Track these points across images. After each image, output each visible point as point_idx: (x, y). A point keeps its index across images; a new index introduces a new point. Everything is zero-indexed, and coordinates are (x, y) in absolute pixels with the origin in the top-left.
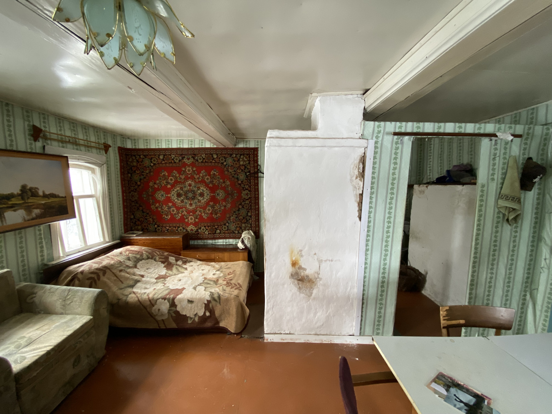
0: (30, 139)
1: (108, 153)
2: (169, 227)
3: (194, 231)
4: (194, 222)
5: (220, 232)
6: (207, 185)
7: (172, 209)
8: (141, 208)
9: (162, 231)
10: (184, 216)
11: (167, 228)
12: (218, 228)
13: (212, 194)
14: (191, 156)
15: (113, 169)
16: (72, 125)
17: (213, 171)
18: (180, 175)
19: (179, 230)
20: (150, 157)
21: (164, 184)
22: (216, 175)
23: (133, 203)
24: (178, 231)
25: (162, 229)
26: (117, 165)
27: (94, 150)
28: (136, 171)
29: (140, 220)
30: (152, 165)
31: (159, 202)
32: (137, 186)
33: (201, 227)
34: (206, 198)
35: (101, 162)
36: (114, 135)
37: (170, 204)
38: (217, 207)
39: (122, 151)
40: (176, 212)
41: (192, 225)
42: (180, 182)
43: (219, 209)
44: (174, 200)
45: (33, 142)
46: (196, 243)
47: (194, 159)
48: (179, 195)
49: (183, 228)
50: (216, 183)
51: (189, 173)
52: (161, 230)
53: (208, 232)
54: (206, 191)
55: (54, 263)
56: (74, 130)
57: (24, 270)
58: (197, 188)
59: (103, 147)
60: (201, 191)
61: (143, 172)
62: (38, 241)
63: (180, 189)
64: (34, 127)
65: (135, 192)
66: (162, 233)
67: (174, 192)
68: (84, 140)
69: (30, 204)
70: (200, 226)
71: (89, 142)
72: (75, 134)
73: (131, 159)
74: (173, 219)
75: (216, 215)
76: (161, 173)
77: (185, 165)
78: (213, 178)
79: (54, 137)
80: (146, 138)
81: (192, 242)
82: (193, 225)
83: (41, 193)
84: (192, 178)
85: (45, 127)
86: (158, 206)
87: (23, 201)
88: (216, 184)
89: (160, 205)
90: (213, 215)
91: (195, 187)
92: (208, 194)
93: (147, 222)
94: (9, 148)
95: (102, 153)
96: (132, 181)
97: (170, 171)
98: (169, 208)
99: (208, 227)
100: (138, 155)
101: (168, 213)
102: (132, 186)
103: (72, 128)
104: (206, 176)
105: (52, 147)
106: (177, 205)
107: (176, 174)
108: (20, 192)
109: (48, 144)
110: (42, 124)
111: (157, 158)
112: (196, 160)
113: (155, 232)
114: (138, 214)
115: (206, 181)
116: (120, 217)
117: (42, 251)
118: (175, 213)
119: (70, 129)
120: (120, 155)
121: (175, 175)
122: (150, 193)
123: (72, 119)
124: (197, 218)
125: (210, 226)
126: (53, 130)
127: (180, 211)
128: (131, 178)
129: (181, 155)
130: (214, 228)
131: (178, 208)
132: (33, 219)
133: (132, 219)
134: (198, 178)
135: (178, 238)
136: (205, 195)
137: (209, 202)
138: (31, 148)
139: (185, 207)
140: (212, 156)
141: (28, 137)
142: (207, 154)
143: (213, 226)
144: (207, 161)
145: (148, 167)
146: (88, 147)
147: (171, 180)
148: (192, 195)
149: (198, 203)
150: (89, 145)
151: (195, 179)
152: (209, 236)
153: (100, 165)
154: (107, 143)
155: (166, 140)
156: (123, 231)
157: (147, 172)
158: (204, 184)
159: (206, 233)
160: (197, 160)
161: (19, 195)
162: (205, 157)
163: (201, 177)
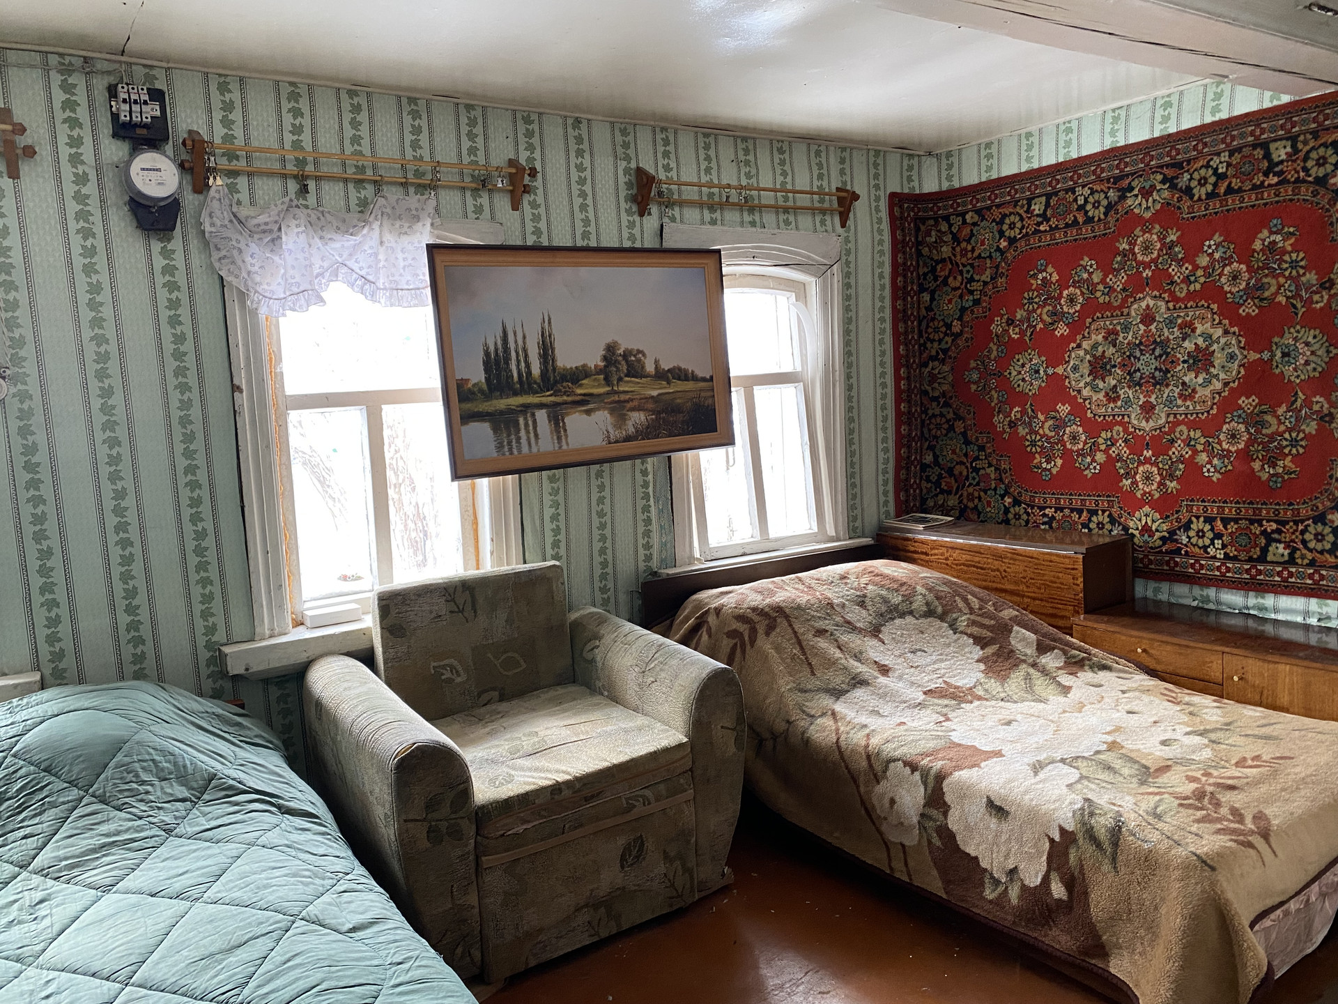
0: (629, 212)
1: (850, 223)
2: (1057, 509)
3: (1158, 535)
4: (1157, 495)
5: (1291, 555)
6: (1228, 311)
7: (1068, 429)
8: (959, 427)
9: (1027, 522)
10: (1119, 465)
11: (1047, 511)
12: (1279, 531)
13: (1254, 356)
14: (1160, 177)
15: (865, 278)
16: (741, 145)
17: (1265, 233)
18: (1106, 276)
19: (1092, 525)
20: (996, 213)
21: (1042, 320)
22: (1284, 252)
23: (934, 404)
24: (1090, 530)
25: (1028, 514)
26: (881, 264)
27: (805, 220)
28: (950, 280)
29: (956, 472)
30: (1003, 244)
31: (1021, 398)
32: (949, 339)
33: (1190, 522)
34: (1222, 376)
35: (823, 257)
36: (877, 153)
37: (1064, 409)
38: (1280, 423)
39: (901, 207)
40: (1085, 443)
41: (1147, 509)
42: (1108, 306)
43: (1290, 430)
44: (1079, 392)
45: (637, 218)
46: (1163, 597)
47: (1173, 187)
48: (1099, 367)
49: (1113, 521)
50: (1277, 293)
51: (1147, 259)
52: (1025, 517)
53: (1224, 546)
54: (1223, 341)
55: (672, 571)
56: (747, 163)
57: (604, 577)
58: (1181, 328)
59: (836, 205)
60: (1200, 341)
61: (971, 280)
62: (641, 503)
63: (1105, 338)
64: (639, 171)
65: (943, 362)
66: (1029, 531)
67: (1082, 353)
68: (775, 190)
69: (623, 397)
70: (1184, 517)
71: (790, 195)
72: (748, 176)
73: (933, 233)
74: (1071, 475)
75: (1274, 465)
76: (1035, 276)
77: (1131, 222)
78: (1266, 266)
79: (691, 193)
80: (987, 140)
81: (1144, 589)
82: (1155, 505)
83: (650, 368)
84: (1161, 281)
85: (667, 168)
86: (1019, 416)
87: (609, 389)
88: (1281, 299)
89: (1024, 412)
90: (1257, 465)
91: (1170, 323)
92: (1232, 357)
93: (978, 484)
94: (580, 243)
95: (829, 228)
96: (933, 319)
97: (1067, 261)
98: (1060, 425)
99: (1225, 522)
100: (958, 215)
101: (1052, 448)
102: (932, 341)
103: (741, 157)
104: (1226, 261)
105: (681, 226)
106: (1089, 415)
107: (1090, 274)
108: (602, 364)
109: (673, 219)
110: (661, 162)
111: (1021, 212)
112: (1181, 190)
113: (1005, 524)
114: (951, 450)
115: (1226, 288)
116: (881, 455)
117: (647, 534)
118: (1080, 446)
119: (736, 160)
120: (896, 222)
121: (1085, 276)
122: (992, 366)
123: (746, 129)
124: (1172, 477)
125: (1236, 521)
126: (689, 173)
127: (1101, 440)
128: (929, 309)
129: (1117, 179)
130: (1256, 529)
131: (1093, 428)
132: (628, 439)
133: (929, 466)
134: (1187, 280)
135: (1070, 554)
136: (1219, 359)
137: (1236, 394)
138: (632, 237)
139: (1121, 423)
140: (1267, 156)
141: (623, 205)
142: (1239, 150)
143: (1252, 522)
144: (1236, 184)
145: (990, 257)
146: (786, 210)
147: (1072, 300)
148: (1155, 364)
149: (1179, 402)
150: (790, 203)
151: (1172, 283)
152: (1228, 570)
153: (820, 270)
154: (849, 188)
155: (1058, 126)
156: (892, 508)
157: (986, 277)
158: (1215, 307)
159: (1211, 551)
160: (1188, 191)
161: (599, 371)
162: (1229, 165)
163: (1200, 273)
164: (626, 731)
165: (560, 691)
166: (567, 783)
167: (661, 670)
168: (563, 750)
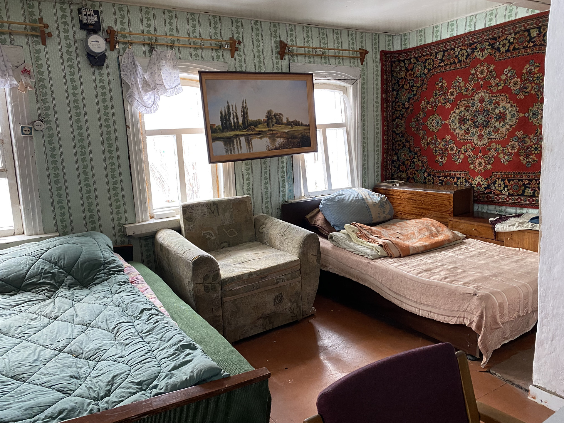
0: (277, 58)
1: (365, 63)
2: (445, 177)
3: (483, 186)
4: (483, 171)
5: (534, 193)
6: (513, 97)
7: (450, 146)
8: (407, 145)
9: (433, 183)
10: (469, 159)
11: (441, 178)
12: (529, 184)
13: (522, 115)
14: (488, 44)
15: (370, 85)
16: (321, 31)
17: (528, 66)
18: (466, 84)
19: (458, 183)
20: (423, 59)
21: (441, 102)
22: (535, 74)
23: (398, 136)
24: (457, 185)
25: (433, 179)
26: (377, 80)
27: (347, 62)
28: (405, 86)
29: (406, 163)
30: (426, 71)
31: (431, 133)
32: (404, 110)
33: (496, 181)
34: (510, 123)
35: (354, 77)
36: (376, 34)
37: (448, 137)
38: (531, 141)
39: (385, 56)
40: (456, 151)
41: (479, 176)
42: (466, 96)
43: (534, 144)
44: (454, 130)
45: (280, 60)
46: (485, 211)
47: (493, 48)
48: (462, 121)
49: (466, 181)
50: (531, 90)
51: (482, 77)
52: (432, 181)
53: (508, 190)
54: (510, 109)
55: (293, 201)
56: (324, 38)
58: (494, 104)
59: (359, 56)
60: (501, 109)
61: (413, 86)
62: (281, 174)
63: (465, 109)
64: (281, 42)
65: (401, 119)
66: (434, 185)
67: (455, 115)
68: (335, 50)
69: (274, 132)
70: (494, 179)
71: (341, 51)
72: (324, 43)
73: (398, 67)
74: (450, 165)
75: (528, 158)
76: (438, 84)
77: (476, 62)
78: (527, 79)
79: (301, 51)
80: (420, 29)
81: (477, 208)
82: (483, 175)
83: (285, 121)
84: (487, 86)
85: (292, 41)
86: (431, 140)
87: (268, 129)
88: (533, 92)
90: (522, 158)
91: (490, 102)
92: (513, 116)
93: (414, 168)
94: (257, 71)
95: (356, 65)
96: (398, 102)
97: (450, 77)
98: (447, 144)
99: (509, 181)
100: (408, 60)
101: (443, 153)
102: (397, 111)
103: (321, 36)
104: (512, 77)
105: (297, 64)
106: (458, 140)
107: (460, 83)
108: (266, 119)
109: (294, 61)
110: (289, 38)
111: (433, 58)
112: (496, 49)
113: (424, 184)
114: (404, 154)
115: (512, 88)
116: (376, 157)
117: (283, 186)
118: (454, 152)
119: (319, 37)
120: (383, 63)
121: (458, 84)
122: (421, 120)
123: (323, 24)
124: (489, 163)
125: (513, 180)
126: (300, 42)
127: (462, 150)
128: (396, 98)
129: (471, 44)
130: (521, 183)
131: (459, 145)
132: (276, 149)
133: (395, 161)
134: (497, 85)
136: (508, 116)
137: (515, 130)
138: (278, 69)
139: (470, 143)
140: (529, 35)
141: (274, 55)
142: (518, 32)
143: (519, 180)
144: (517, 46)
145: (421, 77)
146: (339, 57)
147: (452, 94)
148: (484, 119)
149: (493, 134)
150: (341, 55)
151: (491, 86)
152: (510, 199)
153: (353, 82)
154: (364, 48)
155: (448, 23)
156: (380, 177)
157: (419, 85)
158: (507, 95)
159: (503, 192)
160: (498, 49)
161: (265, 122)
162: (514, 38)
163: (502, 82)
164: (276, 256)
165: (251, 243)
166: (254, 272)
167: (289, 234)
168: (253, 262)
